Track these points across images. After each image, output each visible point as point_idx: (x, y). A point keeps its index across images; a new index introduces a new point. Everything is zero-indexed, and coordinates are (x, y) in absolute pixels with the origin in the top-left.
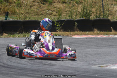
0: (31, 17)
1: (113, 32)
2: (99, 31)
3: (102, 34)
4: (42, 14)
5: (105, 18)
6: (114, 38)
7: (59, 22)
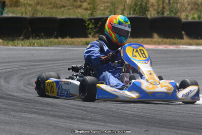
0: (44, 11)
1: (186, 39)
2: (162, 38)
3: (165, 44)
4: (65, 7)
5: (173, 15)
6: (187, 51)
7: (93, 21)
